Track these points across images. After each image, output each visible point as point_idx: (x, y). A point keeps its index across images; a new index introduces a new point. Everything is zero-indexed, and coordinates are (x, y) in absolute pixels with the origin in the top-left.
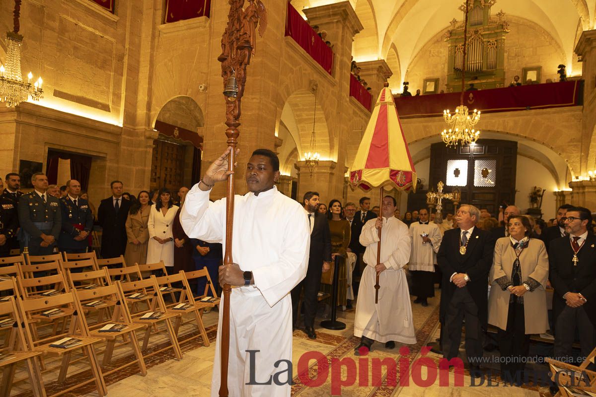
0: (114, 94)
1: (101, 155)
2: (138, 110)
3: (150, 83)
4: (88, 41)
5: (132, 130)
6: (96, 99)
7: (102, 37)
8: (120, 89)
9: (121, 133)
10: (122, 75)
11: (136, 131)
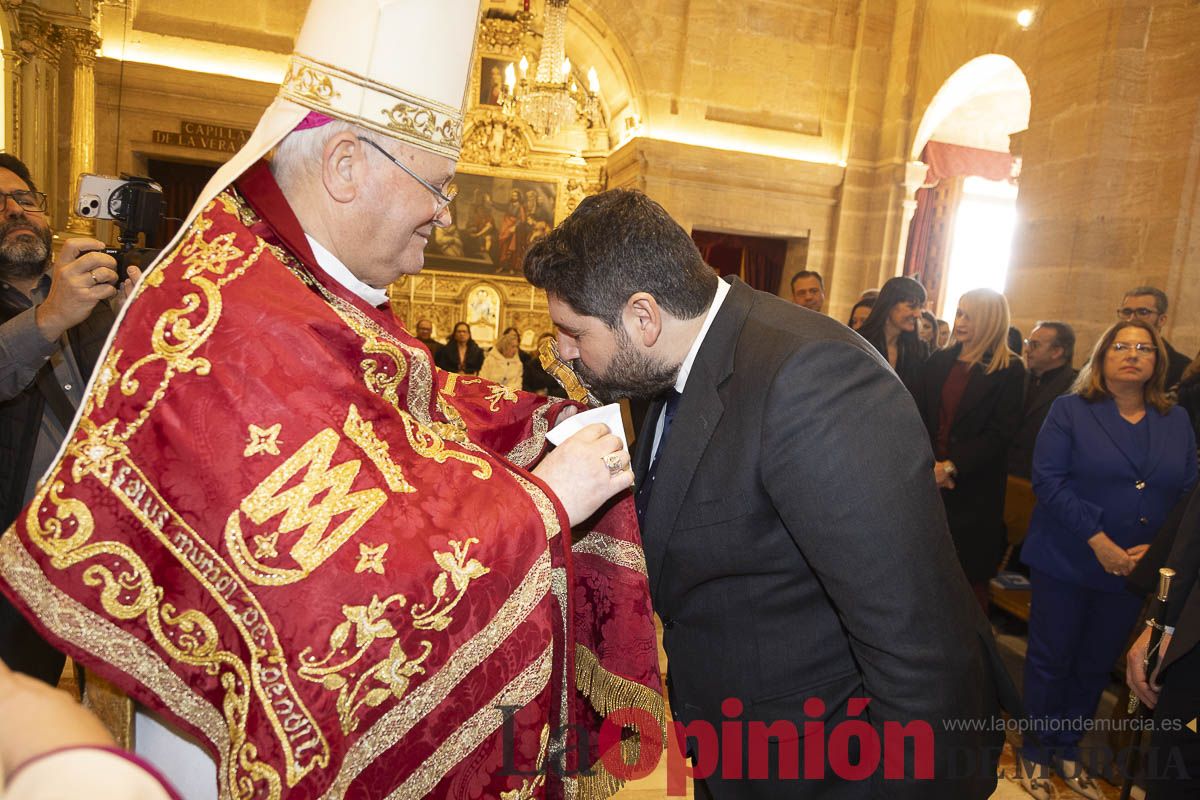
0: (834, 92)
1: (799, 234)
5: (868, 171)
6: (791, 114)
9: (843, 180)
11: (879, 170)
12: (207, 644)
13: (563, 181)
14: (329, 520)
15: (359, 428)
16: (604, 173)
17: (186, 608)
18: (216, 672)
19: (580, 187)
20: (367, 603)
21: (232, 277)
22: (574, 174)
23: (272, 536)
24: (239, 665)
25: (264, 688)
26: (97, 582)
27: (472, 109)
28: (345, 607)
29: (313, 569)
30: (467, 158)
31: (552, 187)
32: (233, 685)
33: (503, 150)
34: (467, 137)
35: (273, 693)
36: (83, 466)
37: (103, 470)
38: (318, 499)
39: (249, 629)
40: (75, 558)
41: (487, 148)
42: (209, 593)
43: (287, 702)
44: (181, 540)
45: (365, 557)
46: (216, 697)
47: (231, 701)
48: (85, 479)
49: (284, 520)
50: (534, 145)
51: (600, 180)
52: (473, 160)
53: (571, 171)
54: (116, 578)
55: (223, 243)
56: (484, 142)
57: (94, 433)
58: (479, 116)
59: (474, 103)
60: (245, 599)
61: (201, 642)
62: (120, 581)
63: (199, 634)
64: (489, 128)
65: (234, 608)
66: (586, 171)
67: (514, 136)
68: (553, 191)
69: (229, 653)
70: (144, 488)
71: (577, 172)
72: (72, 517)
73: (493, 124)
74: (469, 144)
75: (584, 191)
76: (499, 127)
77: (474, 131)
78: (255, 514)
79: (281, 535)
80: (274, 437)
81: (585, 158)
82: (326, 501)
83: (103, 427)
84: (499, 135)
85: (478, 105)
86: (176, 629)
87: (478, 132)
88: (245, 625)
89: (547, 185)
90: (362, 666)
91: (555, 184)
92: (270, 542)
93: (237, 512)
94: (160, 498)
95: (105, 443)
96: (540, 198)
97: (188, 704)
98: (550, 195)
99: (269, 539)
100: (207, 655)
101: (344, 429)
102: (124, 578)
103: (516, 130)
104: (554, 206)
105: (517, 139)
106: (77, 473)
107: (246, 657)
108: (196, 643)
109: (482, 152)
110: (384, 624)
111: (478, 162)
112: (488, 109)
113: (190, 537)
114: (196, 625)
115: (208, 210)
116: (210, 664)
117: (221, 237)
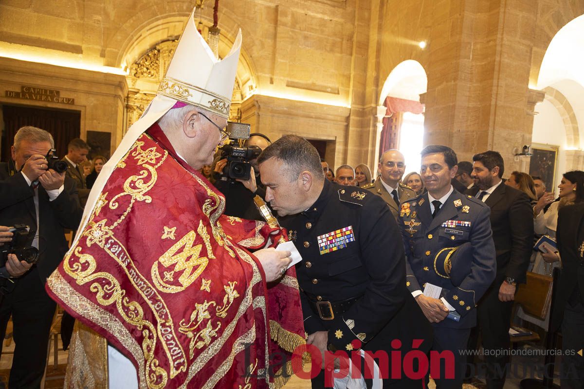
0: (344, 75)
1: (332, 138)
2: (367, 88)
3: (378, 57)
4: (317, 28)
5: (361, 110)
6: (325, 84)
7: (331, 20)
8: (349, 70)
9: (350, 114)
10: (351, 55)
12: (139, 316)
14: (192, 268)
15: (202, 229)
16: (240, 110)
17: (132, 301)
18: (141, 329)
20: (203, 304)
21: (159, 165)
23: (171, 272)
24: (152, 327)
25: (163, 336)
26: (95, 290)
28: (196, 304)
29: (186, 287)
32: (148, 335)
35: (167, 338)
36: (91, 240)
37: (100, 242)
38: (188, 259)
39: (157, 311)
40: (87, 280)
42: (141, 296)
43: (172, 342)
44: (132, 272)
45: (204, 284)
46: (140, 340)
47: (146, 342)
48: (92, 245)
49: (177, 266)
51: (238, 114)
54: (103, 289)
55: (151, 151)
57: (95, 226)
60: (157, 298)
61: (137, 316)
62: (105, 289)
63: (136, 312)
65: (152, 302)
69: (147, 321)
70: (120, 249)
72: (87, 262)
78: (165, 263)
79: (175, 272)
80: (173, 232)
82: (190, 259)
83: (99, 223)
86: (128, 308)
88: (155, 309)
90: (198, 330)
92: (171, 275)
93: (157, 262)
94: (127, 253)
95: (100, 230)
97: (129, 342)
99: (170, 273)
100: (138, 321)
101: (198, 230)
102: (106, 289)
106: (89, 244)
107: (155, 323)
108: (135, 316)
110: (207, 313)
113: (135, 271)
114: (135, 308)
115: (140, 138)
116: (139, 325)
117: (150, 149)
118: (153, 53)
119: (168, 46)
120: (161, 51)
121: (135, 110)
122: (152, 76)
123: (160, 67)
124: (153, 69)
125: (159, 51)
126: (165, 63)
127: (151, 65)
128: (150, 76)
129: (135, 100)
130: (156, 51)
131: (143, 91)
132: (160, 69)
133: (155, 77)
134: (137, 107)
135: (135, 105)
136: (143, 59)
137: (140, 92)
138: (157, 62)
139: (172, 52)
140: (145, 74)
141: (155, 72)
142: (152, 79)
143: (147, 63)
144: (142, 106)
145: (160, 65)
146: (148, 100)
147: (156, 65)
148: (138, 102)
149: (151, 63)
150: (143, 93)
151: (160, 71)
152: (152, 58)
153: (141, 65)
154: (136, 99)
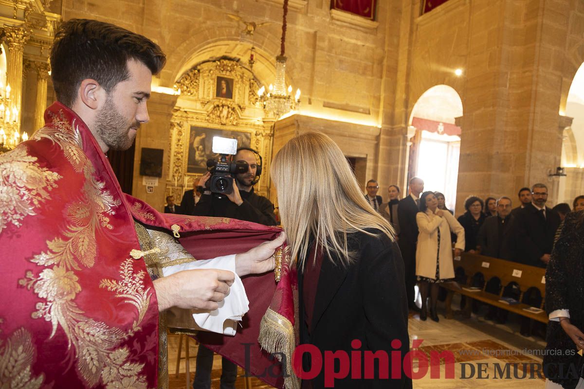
0: (374, 97)
1: (363, 156)
2: (396, 108)
3: (407, 80)
4: (352, 53)
5: (390, 129)
6: (357, 105)
7: (363, 46)
8: (379, 91)
9: (380, 133)
10: (381, 77)
11: (395, 129)
13: (254, 132)
16: (272, 128)
19: (261, 135)
22: (258, 129)
27: (212, 99)
30: (210, 121)
31: (249, 135)
33: (227, 118)
34: (209, 112)
41: (219, 117)
50: (241, 116)
51: (271, 131)
52: (213, 122)
53: (257, 127)
56: (218, 114)
58: (217, 103)
59: (213, 96)
64: (221, 108)
66: (264, 127)
67: (232, 112)
68: (250, 137)
71: (260, 128)
73: (223, 106)
74: (211, 115)
75: (263, 136)
76: (227, 107)
77: (214, 109)
81: (264, 122)
84: (225, 111)
85: (215, 97)
87: (215, 109)
89: (246, 134)
91: (250, 133)
96: (244, 140)
98: (248, 138)
103: (233, 109)
104: (250, 143)
105: (233, 113)
109: (217, 118)
111: (215, 123)
112: (220, 99)
118: (193, 73)
119: (208, 67)
120: (201, 71)
121: (175, 126)
122: (191, 94)
123: (200, 86)
124: (193, 88)
125: (199, 71)
126: (204, 83)
127: (191, 84)
128: (189, 94)
129: (176, 118)
130: (196, 71)
131: (184, 109)
132: (200, 88)
133: (195, 95)
134: (178, 124)
135: (176, 121)
136: (183, 78)
137: (181, 110)
138: (197, 81)
139: (212, 72)
140: (185, 93)
141: (195, 90)
142: (191, 97)
143: (187, 82)
144: (182, 123)
145: (200, 84)
146: (187, 118)
147: (195, 84)
148: (178, 119)
149: (191, 82)
150: (183, 110)
151: (200, 90)
152: (192, 78)
153: (182, 84)
154: (176, 116)
